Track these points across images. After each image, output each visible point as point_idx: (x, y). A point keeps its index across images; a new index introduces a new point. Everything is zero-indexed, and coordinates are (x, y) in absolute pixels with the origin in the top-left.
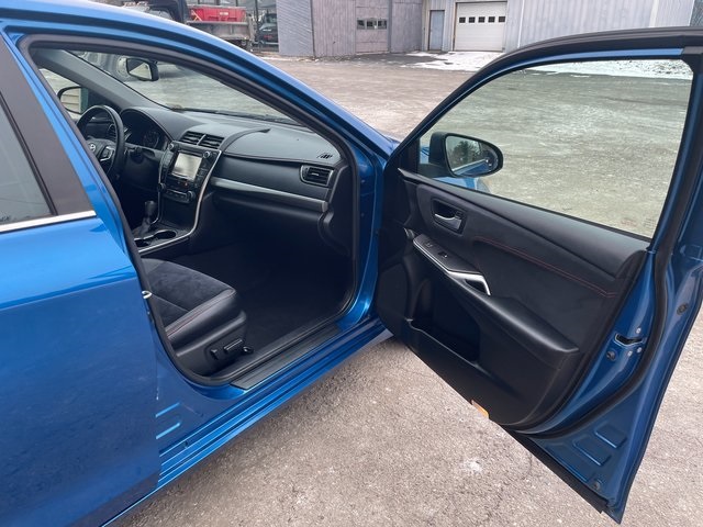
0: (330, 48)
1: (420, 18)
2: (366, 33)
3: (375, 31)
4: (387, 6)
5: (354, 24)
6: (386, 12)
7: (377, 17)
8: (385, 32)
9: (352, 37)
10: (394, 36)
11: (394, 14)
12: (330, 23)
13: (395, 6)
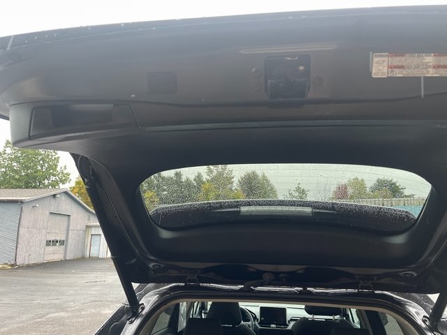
0: (27, 258)
1: (85, 239)
2: (51, 248)
3: (57, 247)
4: (65, 232)
5: (44, 243)
6: (65, 236)
7: (58, 239)
8: (63, 247)
9: (42, 251)
10: (68, 250)
11: (69, 237)
12: (29, 243)
13: (70, 232)
